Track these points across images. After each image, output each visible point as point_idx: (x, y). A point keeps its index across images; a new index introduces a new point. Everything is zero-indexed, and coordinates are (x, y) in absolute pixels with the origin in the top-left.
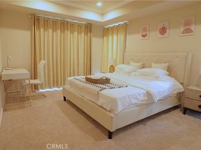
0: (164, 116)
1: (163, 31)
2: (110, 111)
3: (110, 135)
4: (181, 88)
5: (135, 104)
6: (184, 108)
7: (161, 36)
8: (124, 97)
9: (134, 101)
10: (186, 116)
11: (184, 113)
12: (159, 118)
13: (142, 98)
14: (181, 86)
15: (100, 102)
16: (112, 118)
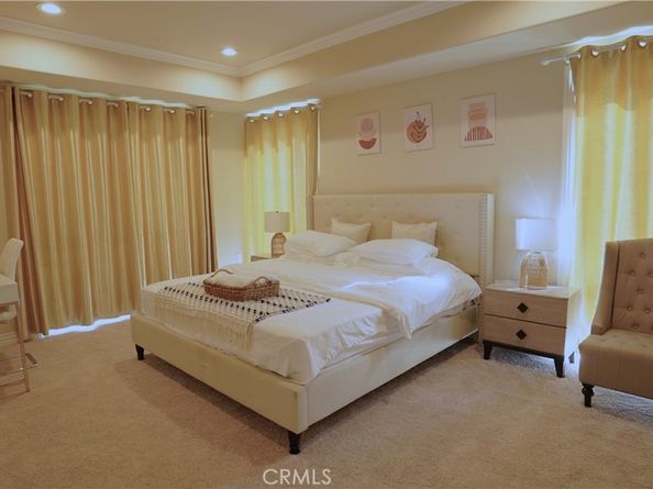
0: (433, 371)
1: (417, 131)
2: (288, 378)
3: (294, 443)
4: (473, 289)
5: (355, 347)
6: (485, 342)
7: (414, 146)
8: (325, 335)
9: (351, 341)
10: (492, 362)
11: (487, 357)
12: (421, 378)
13: (372, 329)
14: (473, 284)
15: (257, 354)
16: (296, 394)
